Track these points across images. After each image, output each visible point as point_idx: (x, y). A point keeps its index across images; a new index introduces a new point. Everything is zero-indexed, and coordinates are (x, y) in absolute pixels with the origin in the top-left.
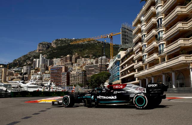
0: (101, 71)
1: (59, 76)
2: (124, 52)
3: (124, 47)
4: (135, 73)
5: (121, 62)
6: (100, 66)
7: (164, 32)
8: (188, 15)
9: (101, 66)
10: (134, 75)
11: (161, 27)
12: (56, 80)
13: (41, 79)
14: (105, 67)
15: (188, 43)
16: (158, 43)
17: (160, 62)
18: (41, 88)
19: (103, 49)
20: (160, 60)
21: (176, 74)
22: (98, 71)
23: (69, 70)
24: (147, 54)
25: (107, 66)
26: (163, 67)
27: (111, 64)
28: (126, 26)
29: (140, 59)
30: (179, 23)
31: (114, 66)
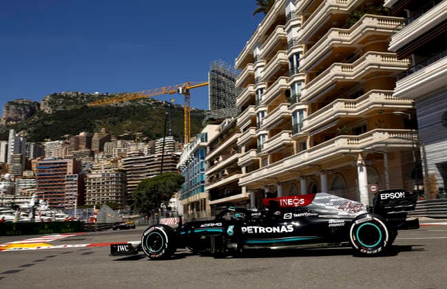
0: (162, 170)
1: (59, 183)
2: (216, 127)
3: (215, 115)
4: (241, 175)
5: (208, 150)
6: (159, 160)
7: (303, 85)
8: (355, 49)
9: (162, 160)
10: (237, 180)
11: (298, 72)
12: (51, 193)
13: (11, 191)
14: (171, 162)
15: (354, 110)
16: (291, 109)
17: (295, 151)
18: (11, 213)
19: (166, 120)
20: (295, 147)
21: (329, 177)
22: (155, 173)
23: (85, 169)
24: (268, 132)
25: (177, 159)
26: (301, 163)
27: (185, 155)
28: (221, 66)
29: (252, 144)
30: (335, 65)
31: (193, 159)
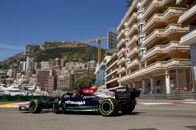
1: (46, 80)
2: (110, 57)
3: (110, 52)
4: (119, 78)
5: (107, 67)
7: (144, 39)
10: (117, 80)
11: (141, 33)
12: (43, 83)
13: (27, 82)
14: (92, 72)
15: (164, 50)
16: (139, 49)
20: (140, 66)
21: (154, 80)
23: (57, 74)
24: (129, 59)
26: (142, 73)
28: (113, 30)
29: (123, 65)
30: (156, 30)
31: (100, 70)
